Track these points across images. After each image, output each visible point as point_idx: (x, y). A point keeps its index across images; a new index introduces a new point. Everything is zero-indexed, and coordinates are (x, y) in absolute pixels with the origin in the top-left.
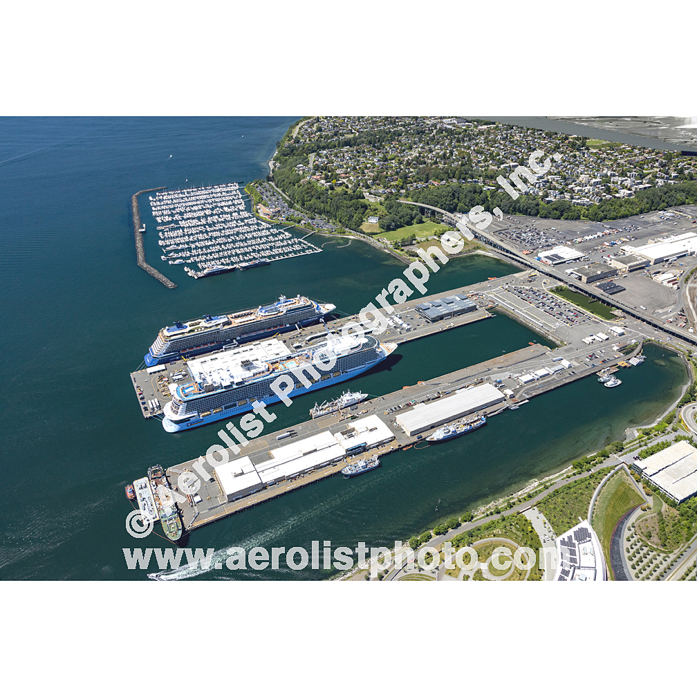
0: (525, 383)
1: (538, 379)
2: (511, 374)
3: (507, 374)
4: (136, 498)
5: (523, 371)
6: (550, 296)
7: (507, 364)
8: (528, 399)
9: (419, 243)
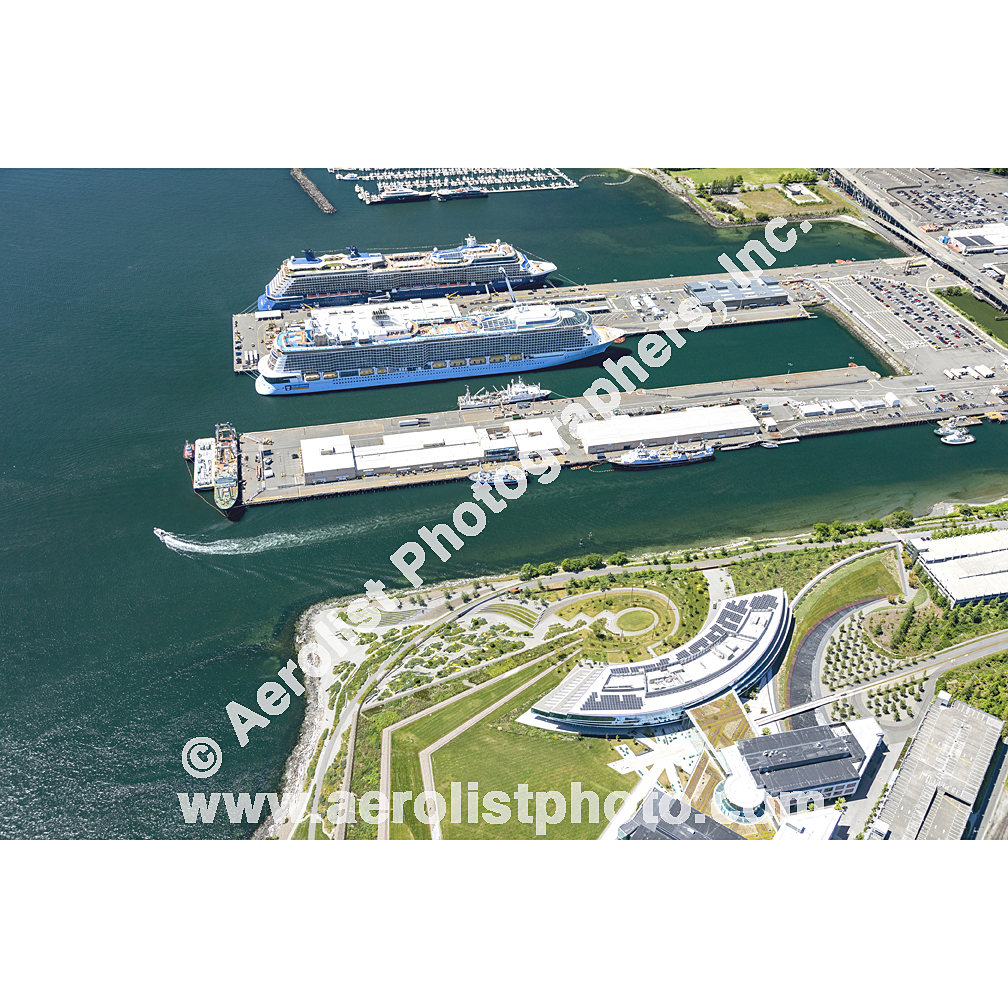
0: (806, 415)
1: (831, 414)
2: (790, 401)
3: (785, 399)
4: (193, 459)
5: (813, 399)
6: (929, 300)
7: (792, 385)
8: (798, 437)
9: (744, 191)
